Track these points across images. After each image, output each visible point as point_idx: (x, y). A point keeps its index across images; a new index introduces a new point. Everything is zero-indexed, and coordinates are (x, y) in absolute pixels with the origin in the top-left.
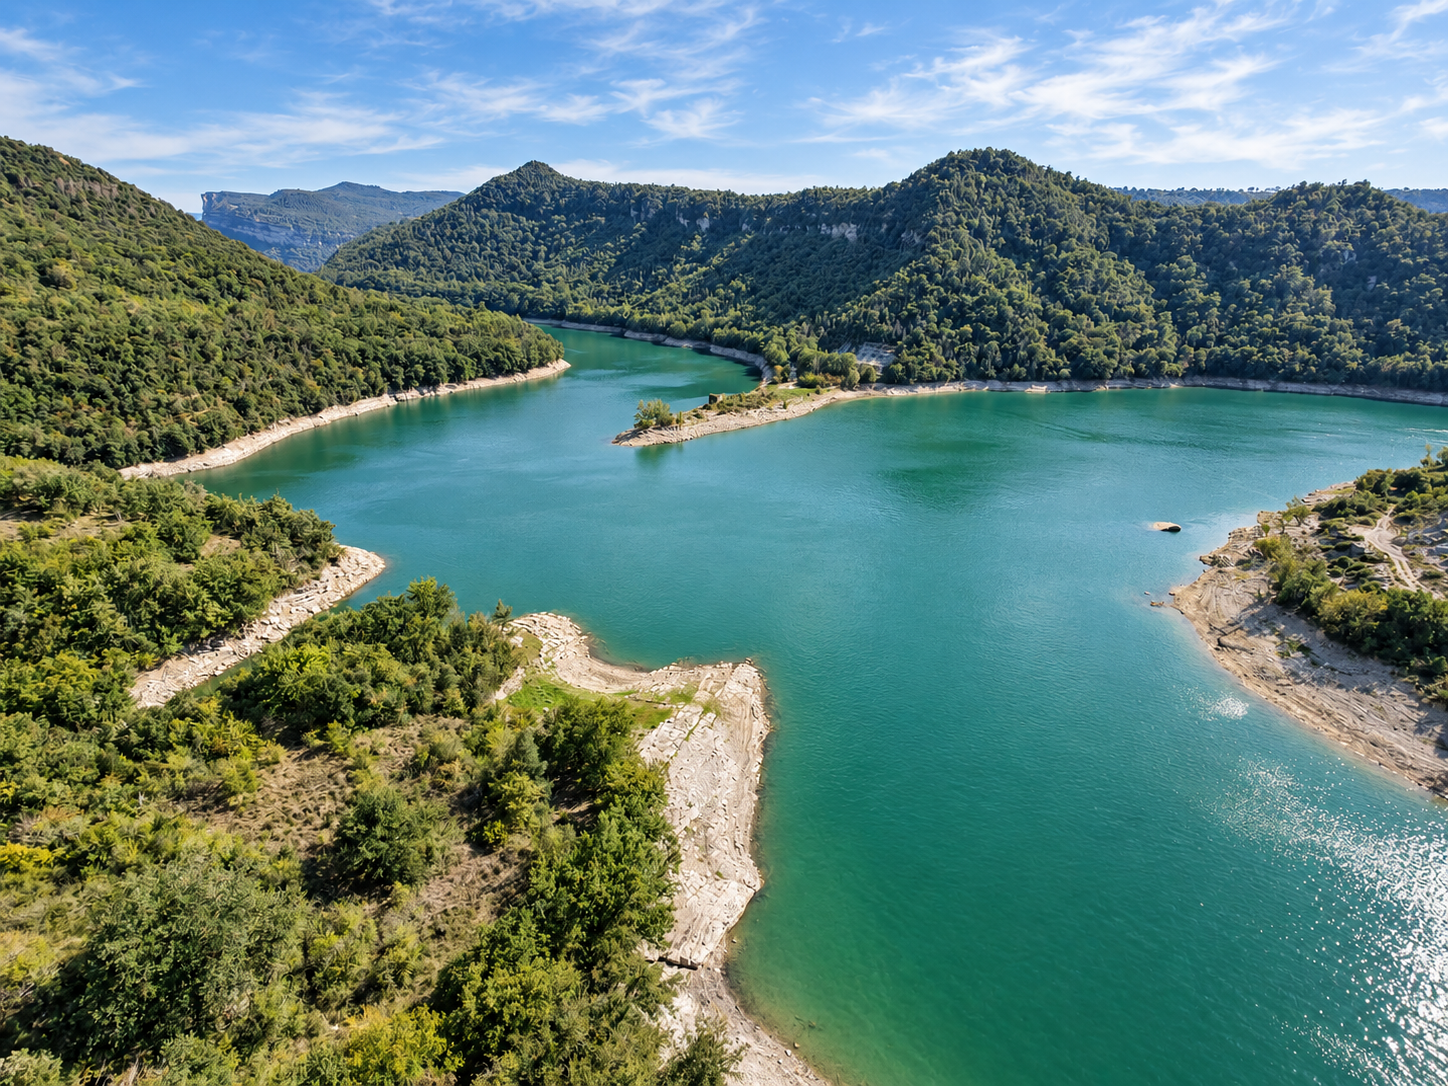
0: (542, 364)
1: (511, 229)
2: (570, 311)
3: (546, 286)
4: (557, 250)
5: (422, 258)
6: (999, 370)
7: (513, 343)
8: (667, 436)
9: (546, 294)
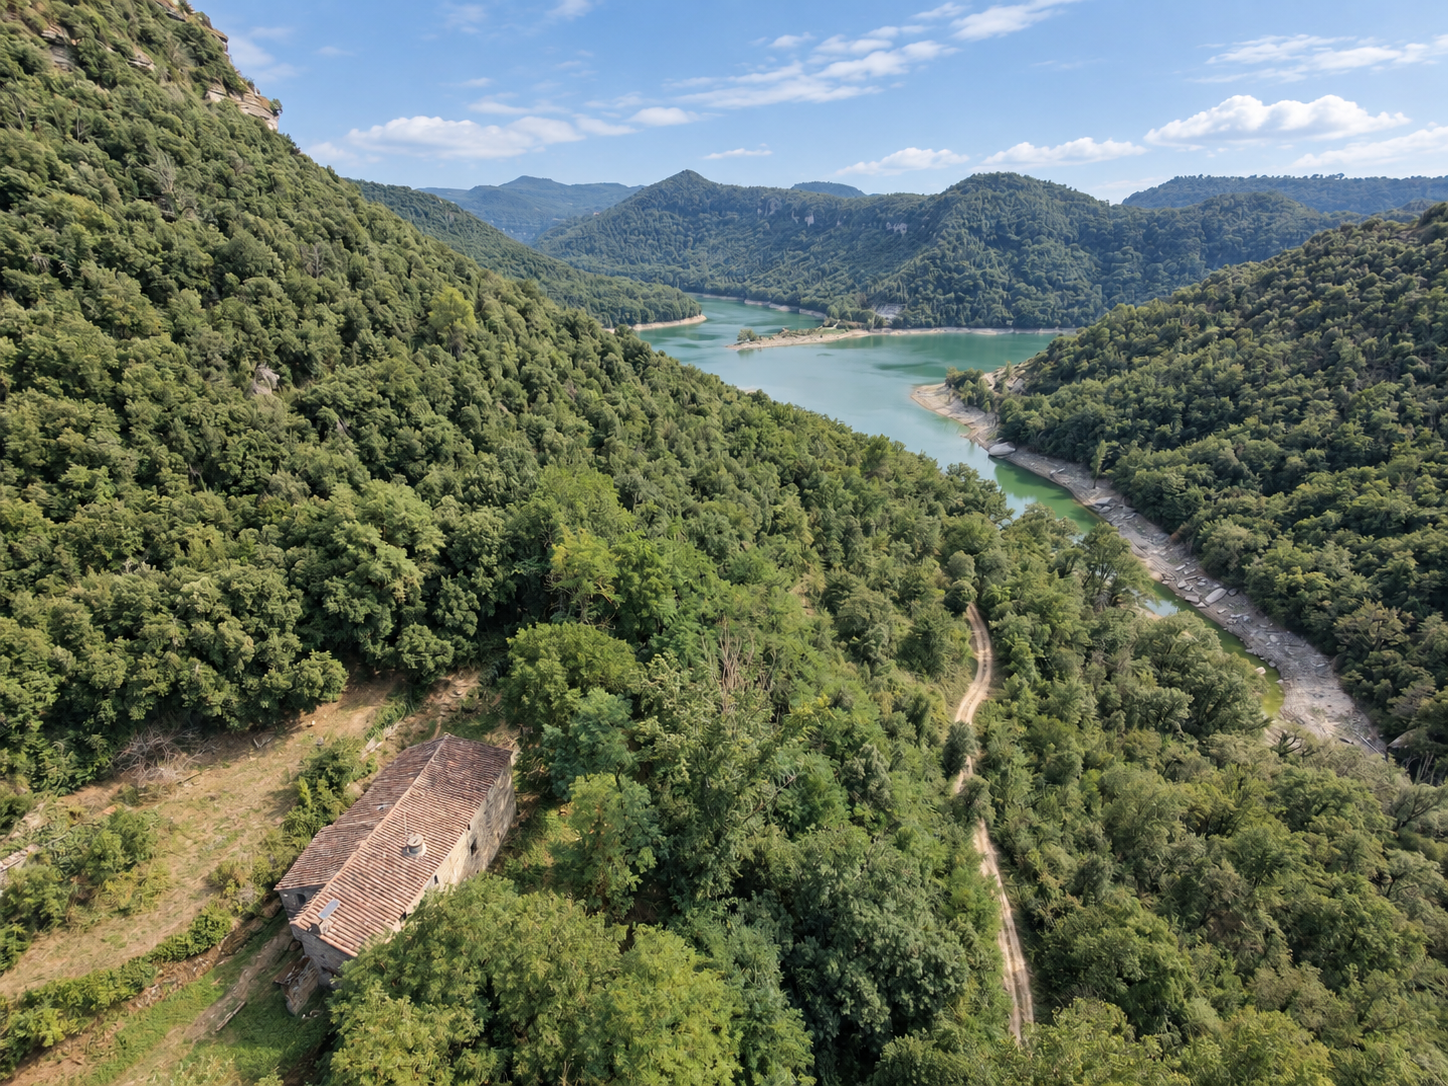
0: (690, 316)
1: (669, 222)
2: (708, 286)
3: (693, 268)
4: (701, 240)
5: (604, 248)
6: (967, 321)
7: (676, 304)
8: (754, 345)
9: (692, 273)
